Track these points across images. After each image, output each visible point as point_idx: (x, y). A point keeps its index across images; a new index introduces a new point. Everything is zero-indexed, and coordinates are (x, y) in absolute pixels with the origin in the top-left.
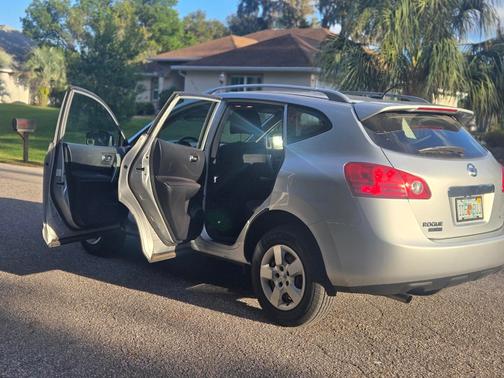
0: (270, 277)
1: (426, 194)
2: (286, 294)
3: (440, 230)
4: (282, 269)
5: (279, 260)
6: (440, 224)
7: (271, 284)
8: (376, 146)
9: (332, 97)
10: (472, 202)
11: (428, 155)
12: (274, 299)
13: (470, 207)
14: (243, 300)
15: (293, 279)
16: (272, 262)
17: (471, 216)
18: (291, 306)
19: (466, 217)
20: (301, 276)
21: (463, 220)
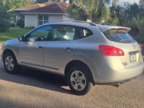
0: (74, 80)
1: (123, 54)
2: (80, 85)
3: (127, 65)
4: (78, 78)
5: (77, 75)
6: (127, 63)
7: (74, 83)
8: (108, 40)
9: (91, 24)
10: (134, 56)
11: (123, 42)
12: (76, 87)
13: (133, 57)
14: (63, 87)
15: (82, 81)
16: (74, 76)
17: (134, 60)
18: (81, 89)
19: (133, 60)
20: (84, 80)
21: (132, 61)
